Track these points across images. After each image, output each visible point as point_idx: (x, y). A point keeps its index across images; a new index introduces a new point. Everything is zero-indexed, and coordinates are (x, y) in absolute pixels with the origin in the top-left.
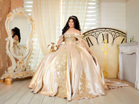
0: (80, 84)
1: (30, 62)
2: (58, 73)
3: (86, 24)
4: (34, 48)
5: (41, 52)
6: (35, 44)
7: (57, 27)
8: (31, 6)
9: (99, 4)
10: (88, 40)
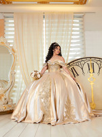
0: (65, 110)
1: (13, 96)
2: (43, 100)
3: (70, 53)
4: (16, 80)
5: (23, 85)
6: (17, 76)
7: (40, 58)
8: (13, 37)
9: (83, 33)
10: (73, 70)
